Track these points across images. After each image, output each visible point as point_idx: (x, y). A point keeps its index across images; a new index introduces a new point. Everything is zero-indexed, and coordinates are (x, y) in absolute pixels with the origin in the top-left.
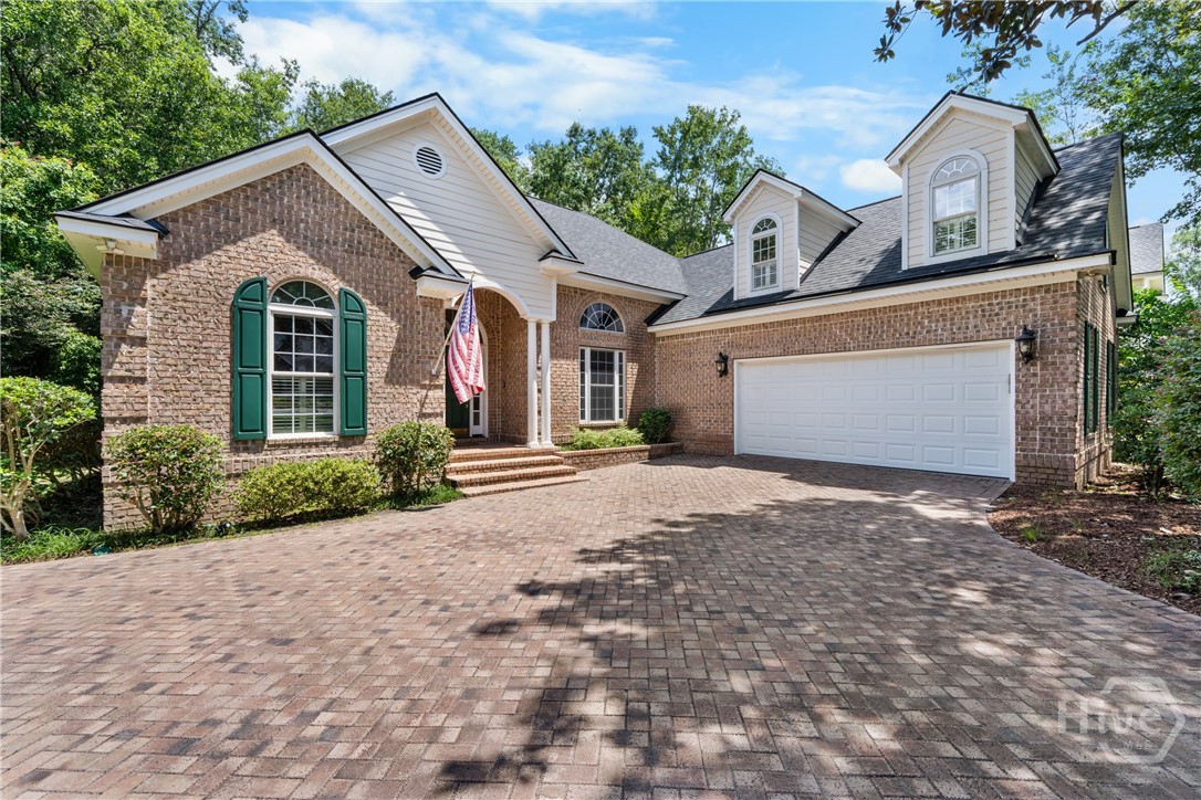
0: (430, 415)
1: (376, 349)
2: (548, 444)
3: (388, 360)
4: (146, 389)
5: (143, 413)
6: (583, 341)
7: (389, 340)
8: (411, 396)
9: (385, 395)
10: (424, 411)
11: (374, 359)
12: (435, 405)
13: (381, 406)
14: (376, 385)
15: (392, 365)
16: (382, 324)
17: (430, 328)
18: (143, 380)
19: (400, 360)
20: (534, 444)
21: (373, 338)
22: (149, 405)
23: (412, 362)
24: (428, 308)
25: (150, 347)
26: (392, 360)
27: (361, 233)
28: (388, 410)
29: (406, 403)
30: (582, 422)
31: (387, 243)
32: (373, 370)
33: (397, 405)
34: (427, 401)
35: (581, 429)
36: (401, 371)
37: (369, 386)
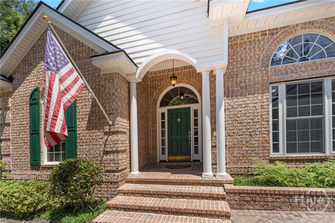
0: (110, 152)
1: (81, 114)
2: (224, 175)
3: (87, 119)
4: (9, 143)
5: (9, 153)
6: (275, 78)
7: (87, 107)
8: (99, 140)
9: (86, 141)
10: (106, 150)
11: (80, 120)
12: (112, 146)
13: (84, 147)
14: (81, 135)
15: (89, 121)
16: (84, 98)
17: (109, 94)
18: (9, 140)
19: (93, 118)
20: (208, 174)
21: (80, 108)
22: (11, 150)
23: (99, 118)
24: (107, 81)
25: (11, 126)
26: (89, 119)
27: (73, 48)
28: (87, 150)
29: (96, 145)
30: (273, 155)
31: (85, 48)
32: (80, 126)
33: (91, 146)
34: (107, 143)
35: (272, 161)
36: (94, 125)
37: (78, 136)
